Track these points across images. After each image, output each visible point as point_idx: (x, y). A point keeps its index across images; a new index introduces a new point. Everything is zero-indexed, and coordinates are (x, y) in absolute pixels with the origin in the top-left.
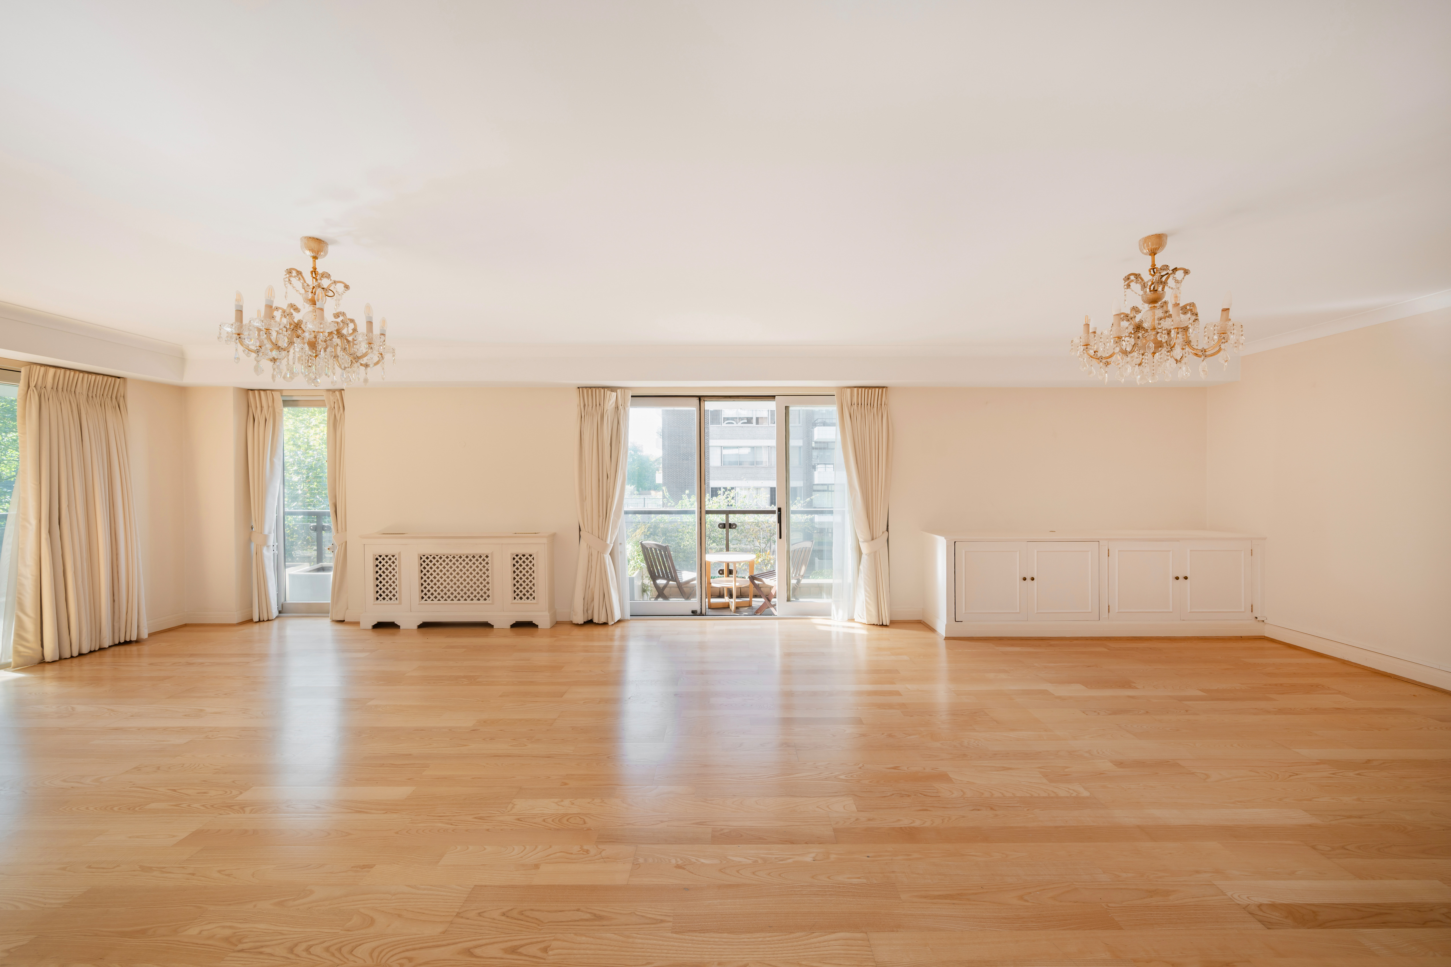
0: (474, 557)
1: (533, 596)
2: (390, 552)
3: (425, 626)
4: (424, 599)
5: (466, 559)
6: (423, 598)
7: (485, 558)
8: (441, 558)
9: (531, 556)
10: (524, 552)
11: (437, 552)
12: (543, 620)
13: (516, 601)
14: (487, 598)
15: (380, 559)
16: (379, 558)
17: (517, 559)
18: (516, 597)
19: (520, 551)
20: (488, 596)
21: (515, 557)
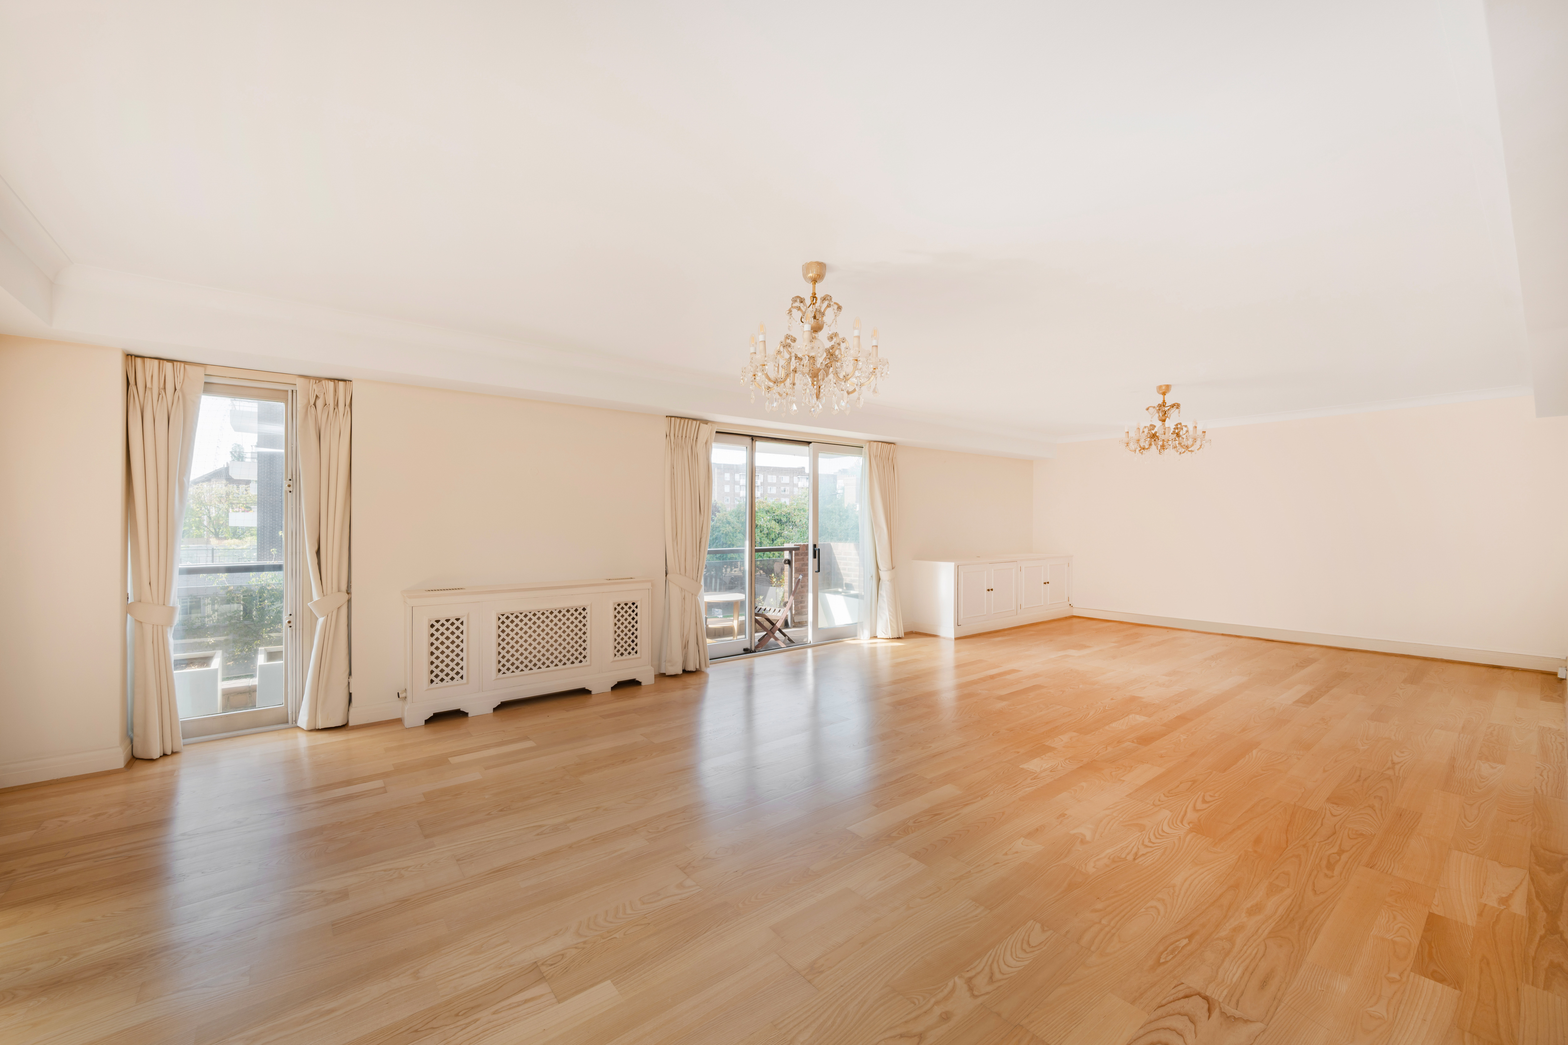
0: (568, 611)
1: (635, 651)
2: (452, 616)
3: (504, 706)
4: (502, 672)
5: (566, 613)
6: (499, 670)
7: (582, 612)
8: (526, 616)
9: (633, 604)
10: (626, 600)
11: (521, 609)
12: (646, 677)
13: (616, 658)
14: (583, 659)
15: (437, 626)
16: (435, 624)
17: (619, 609)
18: (617, 653)
19: (622, 600)
20: (585, 657)
21: (617, 607)
